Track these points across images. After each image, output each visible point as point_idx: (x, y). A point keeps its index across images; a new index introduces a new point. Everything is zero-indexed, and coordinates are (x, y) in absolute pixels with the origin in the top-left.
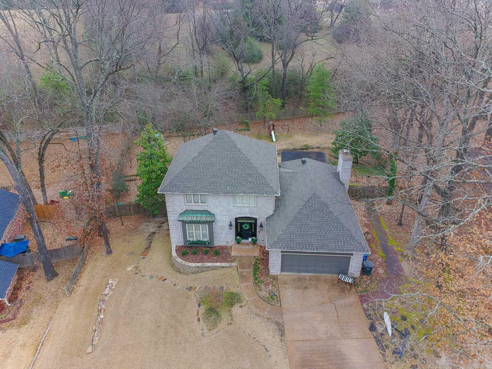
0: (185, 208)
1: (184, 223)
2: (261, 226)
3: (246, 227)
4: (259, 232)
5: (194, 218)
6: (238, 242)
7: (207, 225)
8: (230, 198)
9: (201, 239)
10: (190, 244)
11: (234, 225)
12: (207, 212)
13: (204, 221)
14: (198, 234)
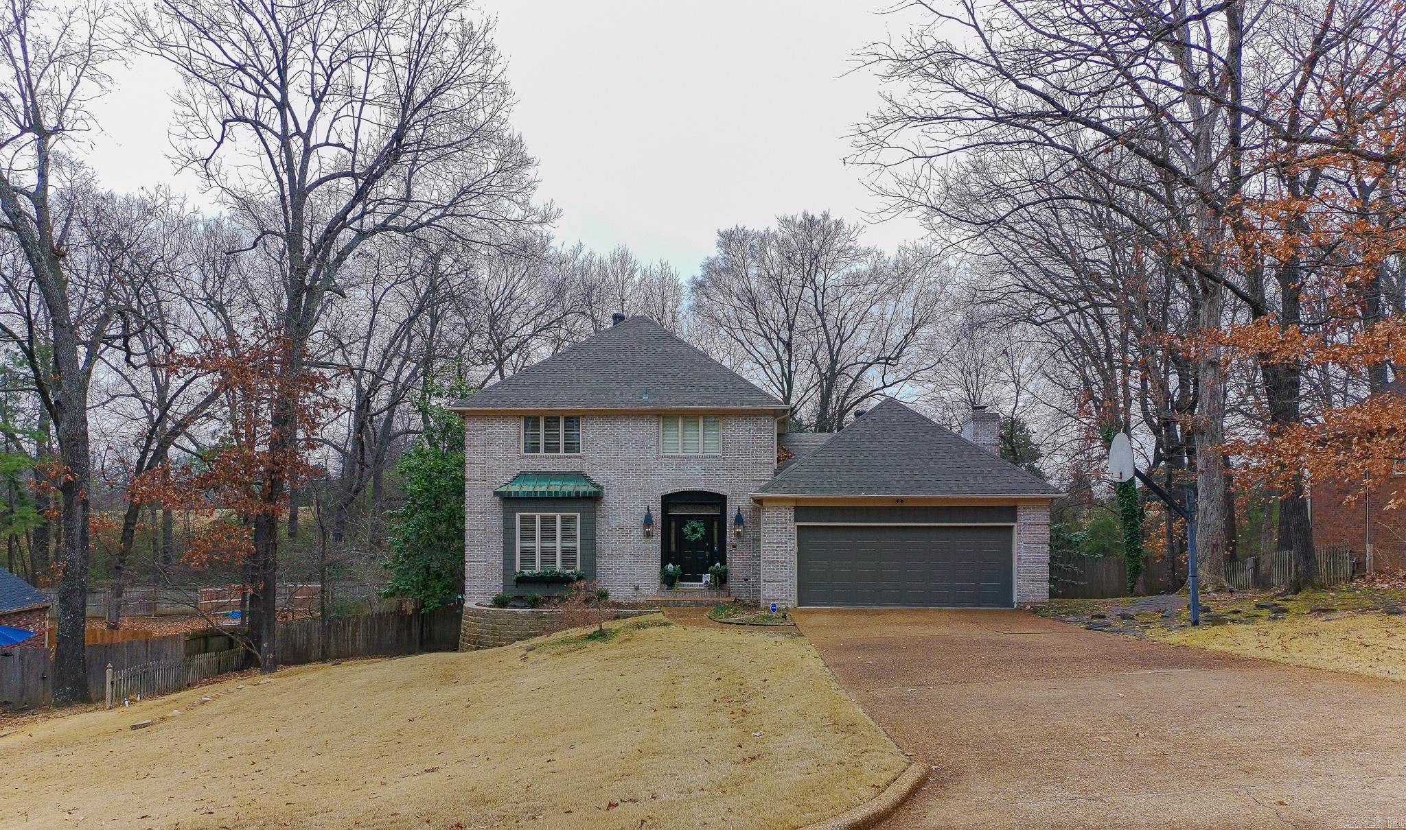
0: (518, 466)
2: (739, 521)
3: (694, 531)
4: (734, 546)
5: (542, 488)
6: (669, 581)
7: (579, 516)
8: (648, 429)
9: (558, 566)
10: (522, 581)
11: (659, 523)
12: (579, 476)
13: (570, 492)
14: (548, 554)
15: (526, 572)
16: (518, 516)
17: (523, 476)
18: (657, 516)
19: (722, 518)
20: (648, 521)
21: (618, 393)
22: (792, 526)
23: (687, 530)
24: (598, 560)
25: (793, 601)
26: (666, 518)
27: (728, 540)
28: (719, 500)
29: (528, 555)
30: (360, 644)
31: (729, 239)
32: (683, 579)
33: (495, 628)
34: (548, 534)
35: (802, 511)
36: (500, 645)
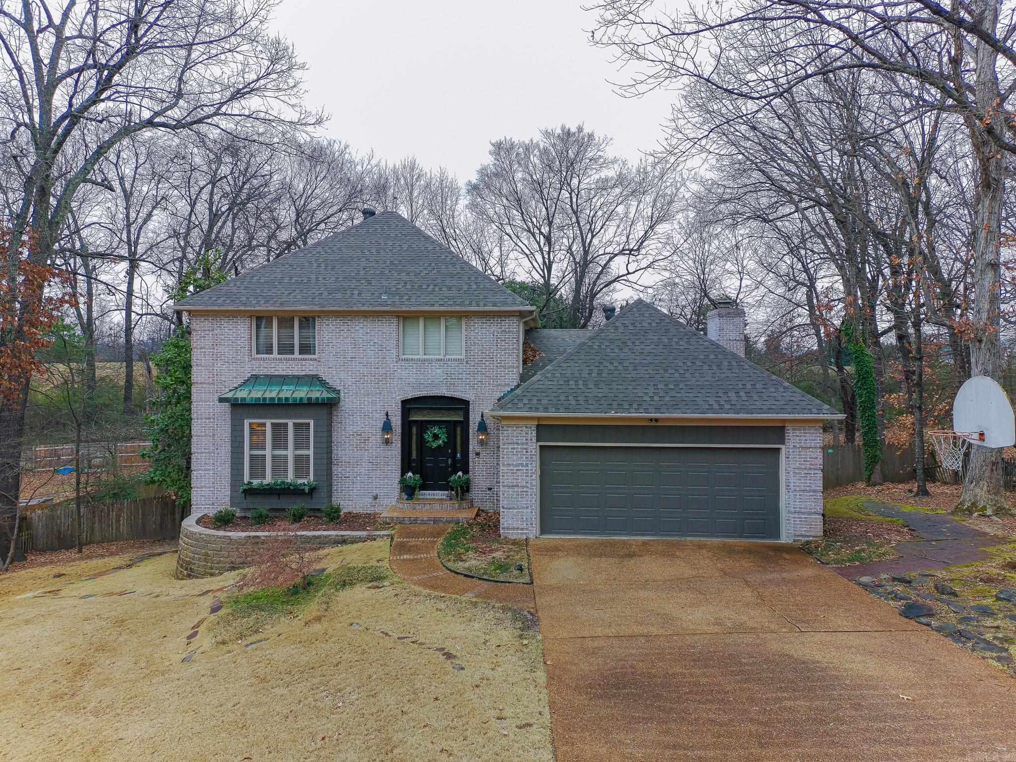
0: (249, 369)
1: (239, 408)
2: (483, 427)
3: (436, 437)
4: (478, 454)
5: (272, 393)
6: (409, 491)
7: (312, 423)
8: (388, 330)
9: (290, 477)
10: (250, 492)
11: (399, 430)
12: (315, 380)
13: (301, 399)
14: (279, 464)
15: (256, 482)
16: (246, 423)
17: (254, 379)
18: (396, 421)
19: (465, 424)
20: (387, 427)
21: (356, 292)
22: (534, 447)
23: (428, 436)
24: (334, 468)
25: (533, 531)
26: (407, 425)
27: (471, 447)
28: (463, 405)
29: (257, 463)
30: (124, 529)
31: (501, 149)
32: (423, 487)
33: (207, 555)
34: (279, 441)
35: (544, 429)
36: (212, 575)
